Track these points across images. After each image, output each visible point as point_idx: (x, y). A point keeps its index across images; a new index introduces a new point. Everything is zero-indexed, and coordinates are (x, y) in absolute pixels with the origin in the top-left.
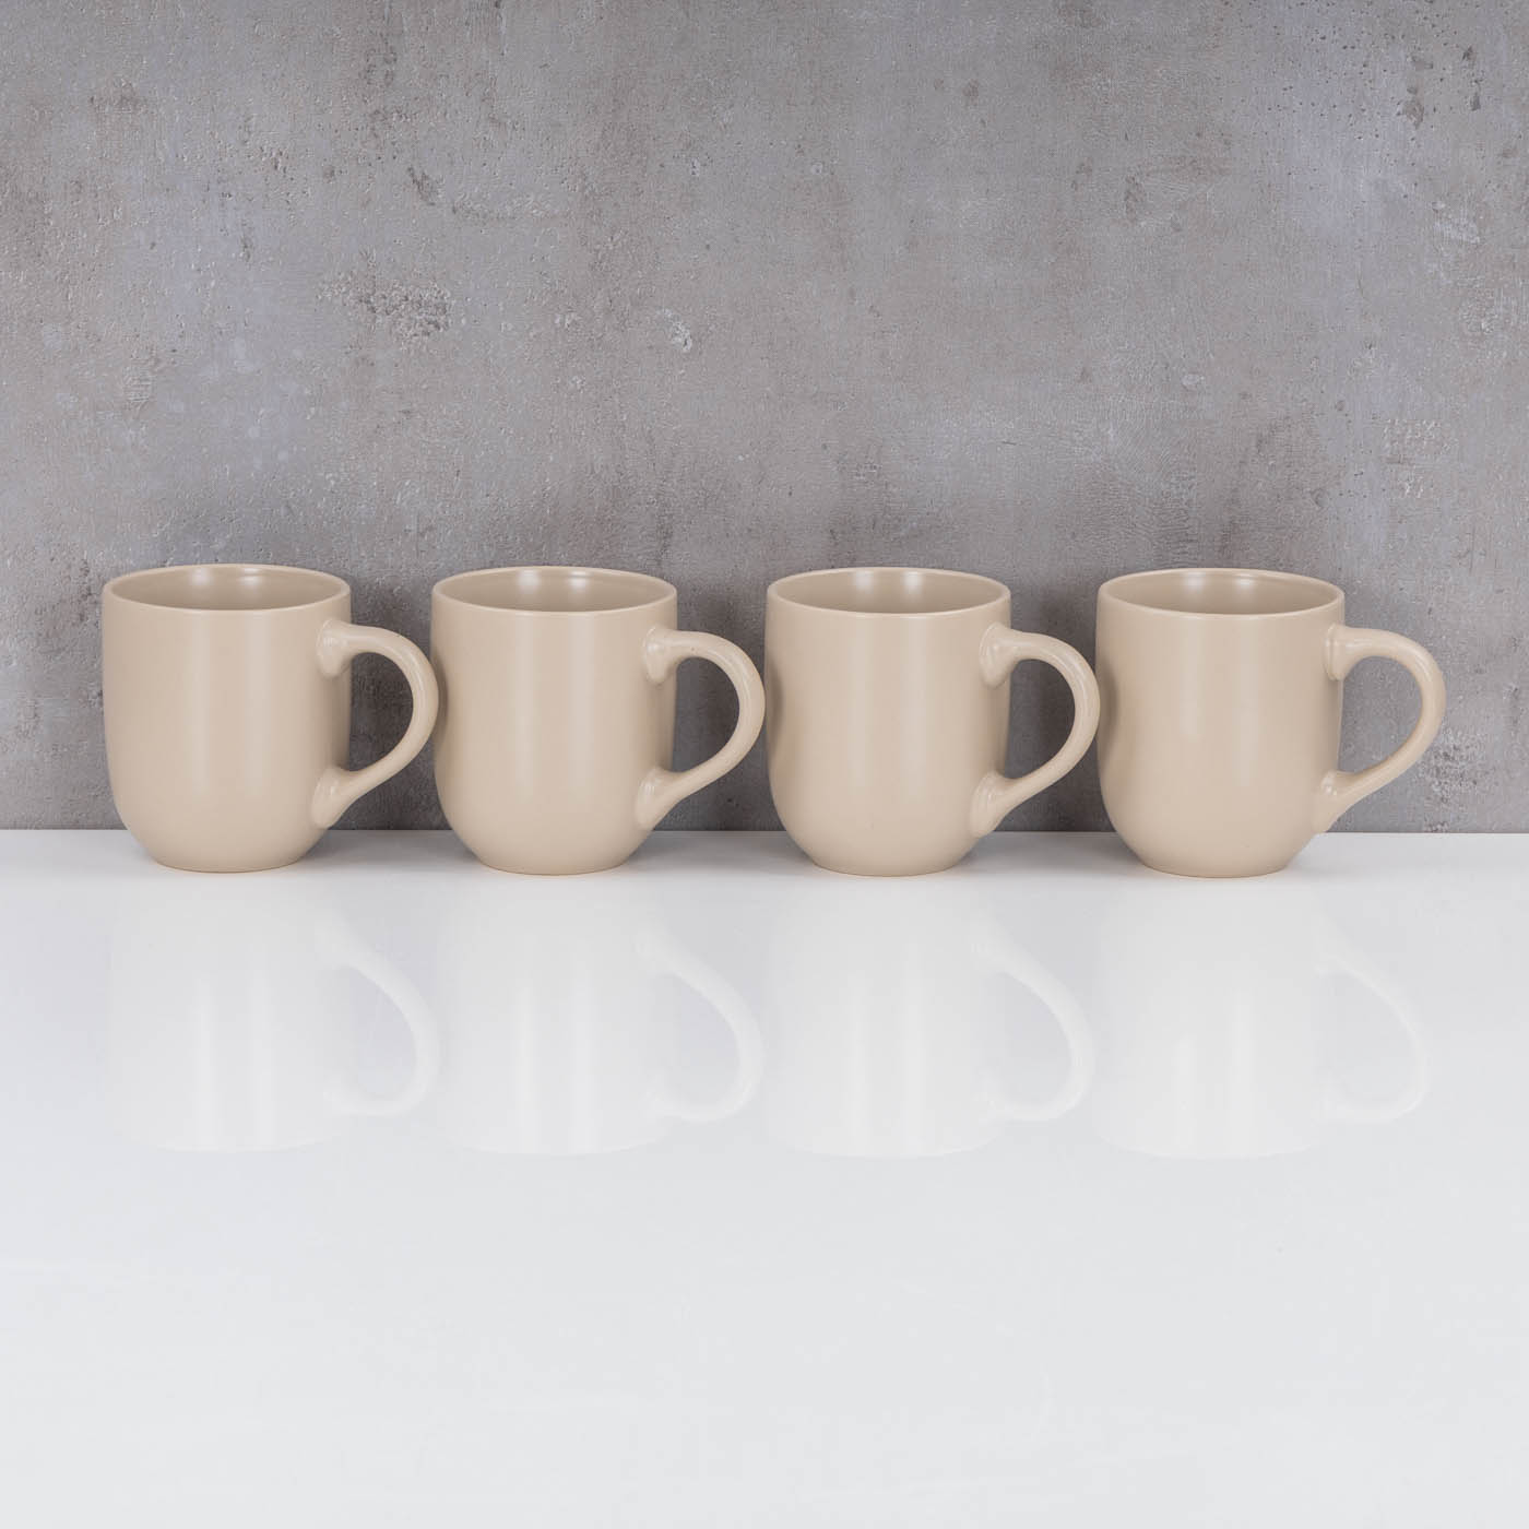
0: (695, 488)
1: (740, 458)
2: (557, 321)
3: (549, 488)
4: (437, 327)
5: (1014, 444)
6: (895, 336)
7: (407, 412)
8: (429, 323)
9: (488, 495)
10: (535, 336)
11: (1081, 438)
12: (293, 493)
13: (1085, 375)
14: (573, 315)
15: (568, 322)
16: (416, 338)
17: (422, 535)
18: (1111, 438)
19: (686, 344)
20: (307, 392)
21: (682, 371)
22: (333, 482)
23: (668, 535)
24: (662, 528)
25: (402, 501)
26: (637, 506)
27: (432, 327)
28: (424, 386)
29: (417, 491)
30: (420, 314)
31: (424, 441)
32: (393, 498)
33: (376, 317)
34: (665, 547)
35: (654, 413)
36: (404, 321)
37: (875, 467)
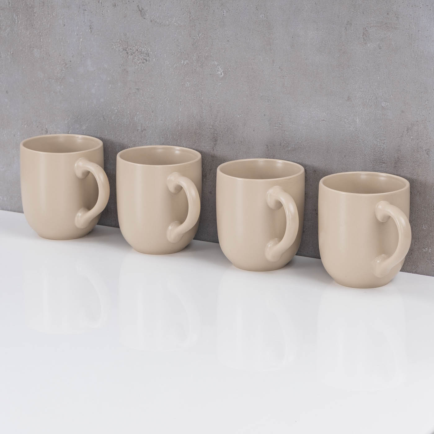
0: (224, 125)
1: (238, 116)
2: (182, 62)
3: (180, 120)
4: (146, 61)
5: (326, 121)
6: (287, 78)
7: (138, 89)
8: (144, 59)
9: (162, 120)
10: (175, 67)
11: (347, 121)
12: (105, 113)
13: (349, 99)
14: (187, 61)
15: (185, 63)
16: (140, 64)
17: (142, 131)
18: (358, 123)
19: (221, 74)
20: (109, 79)
21: (220, 84)
22: (116, 111)
23: (216, 141)
24: (214, 137)
25: (136, 119)
26: (206, 129)
27: (145, 61)
28: (143, 81)
29: (141, 116)
30: (141, 56)
31: (143, 99)
32: (134, 118)
33: (128, 56)
34: (215, 145)
35: (212, 97)
36: (137, 58)
37: (281, 124)
